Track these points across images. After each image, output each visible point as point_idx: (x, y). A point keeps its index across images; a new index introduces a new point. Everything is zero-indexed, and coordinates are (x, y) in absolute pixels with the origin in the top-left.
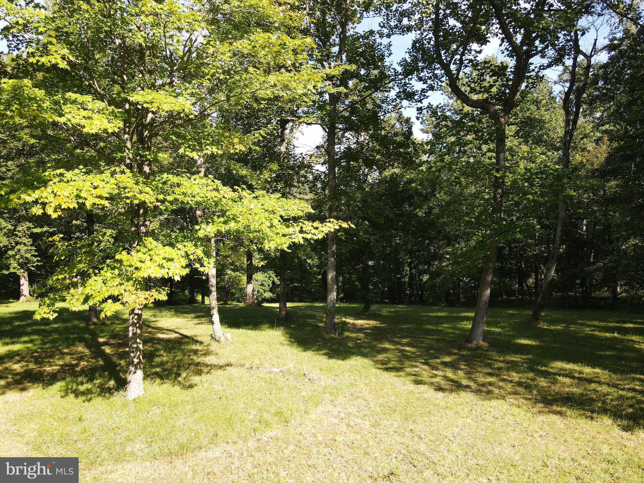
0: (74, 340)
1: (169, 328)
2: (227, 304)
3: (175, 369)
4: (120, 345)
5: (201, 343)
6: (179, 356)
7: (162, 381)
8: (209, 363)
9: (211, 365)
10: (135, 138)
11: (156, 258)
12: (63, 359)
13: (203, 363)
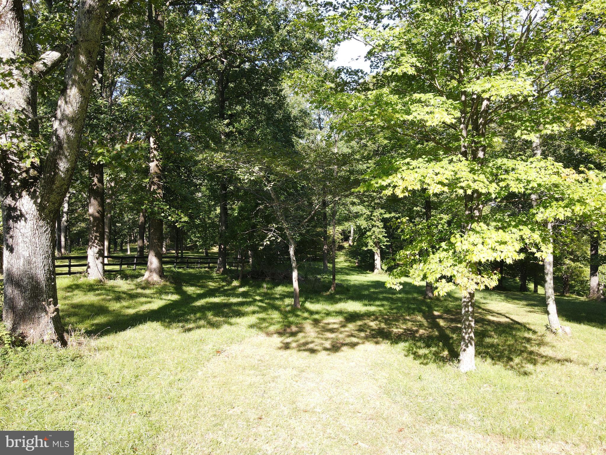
0: (414, 309)
1: (499, 312)
2: (565, 296)
3: (506, 352)
4: (452, 320)
5: (535, 332)
6: (510, 341)
7: (493, 362)
8: (544, 354)
9: (546, 357)
10: (470, 127)
11: (488, 241)
12: (406, 324)
13: (537, 353)
